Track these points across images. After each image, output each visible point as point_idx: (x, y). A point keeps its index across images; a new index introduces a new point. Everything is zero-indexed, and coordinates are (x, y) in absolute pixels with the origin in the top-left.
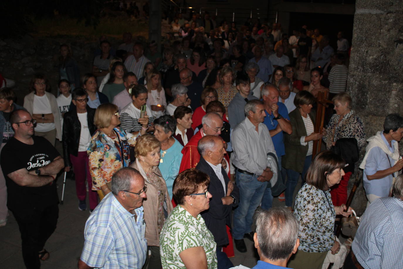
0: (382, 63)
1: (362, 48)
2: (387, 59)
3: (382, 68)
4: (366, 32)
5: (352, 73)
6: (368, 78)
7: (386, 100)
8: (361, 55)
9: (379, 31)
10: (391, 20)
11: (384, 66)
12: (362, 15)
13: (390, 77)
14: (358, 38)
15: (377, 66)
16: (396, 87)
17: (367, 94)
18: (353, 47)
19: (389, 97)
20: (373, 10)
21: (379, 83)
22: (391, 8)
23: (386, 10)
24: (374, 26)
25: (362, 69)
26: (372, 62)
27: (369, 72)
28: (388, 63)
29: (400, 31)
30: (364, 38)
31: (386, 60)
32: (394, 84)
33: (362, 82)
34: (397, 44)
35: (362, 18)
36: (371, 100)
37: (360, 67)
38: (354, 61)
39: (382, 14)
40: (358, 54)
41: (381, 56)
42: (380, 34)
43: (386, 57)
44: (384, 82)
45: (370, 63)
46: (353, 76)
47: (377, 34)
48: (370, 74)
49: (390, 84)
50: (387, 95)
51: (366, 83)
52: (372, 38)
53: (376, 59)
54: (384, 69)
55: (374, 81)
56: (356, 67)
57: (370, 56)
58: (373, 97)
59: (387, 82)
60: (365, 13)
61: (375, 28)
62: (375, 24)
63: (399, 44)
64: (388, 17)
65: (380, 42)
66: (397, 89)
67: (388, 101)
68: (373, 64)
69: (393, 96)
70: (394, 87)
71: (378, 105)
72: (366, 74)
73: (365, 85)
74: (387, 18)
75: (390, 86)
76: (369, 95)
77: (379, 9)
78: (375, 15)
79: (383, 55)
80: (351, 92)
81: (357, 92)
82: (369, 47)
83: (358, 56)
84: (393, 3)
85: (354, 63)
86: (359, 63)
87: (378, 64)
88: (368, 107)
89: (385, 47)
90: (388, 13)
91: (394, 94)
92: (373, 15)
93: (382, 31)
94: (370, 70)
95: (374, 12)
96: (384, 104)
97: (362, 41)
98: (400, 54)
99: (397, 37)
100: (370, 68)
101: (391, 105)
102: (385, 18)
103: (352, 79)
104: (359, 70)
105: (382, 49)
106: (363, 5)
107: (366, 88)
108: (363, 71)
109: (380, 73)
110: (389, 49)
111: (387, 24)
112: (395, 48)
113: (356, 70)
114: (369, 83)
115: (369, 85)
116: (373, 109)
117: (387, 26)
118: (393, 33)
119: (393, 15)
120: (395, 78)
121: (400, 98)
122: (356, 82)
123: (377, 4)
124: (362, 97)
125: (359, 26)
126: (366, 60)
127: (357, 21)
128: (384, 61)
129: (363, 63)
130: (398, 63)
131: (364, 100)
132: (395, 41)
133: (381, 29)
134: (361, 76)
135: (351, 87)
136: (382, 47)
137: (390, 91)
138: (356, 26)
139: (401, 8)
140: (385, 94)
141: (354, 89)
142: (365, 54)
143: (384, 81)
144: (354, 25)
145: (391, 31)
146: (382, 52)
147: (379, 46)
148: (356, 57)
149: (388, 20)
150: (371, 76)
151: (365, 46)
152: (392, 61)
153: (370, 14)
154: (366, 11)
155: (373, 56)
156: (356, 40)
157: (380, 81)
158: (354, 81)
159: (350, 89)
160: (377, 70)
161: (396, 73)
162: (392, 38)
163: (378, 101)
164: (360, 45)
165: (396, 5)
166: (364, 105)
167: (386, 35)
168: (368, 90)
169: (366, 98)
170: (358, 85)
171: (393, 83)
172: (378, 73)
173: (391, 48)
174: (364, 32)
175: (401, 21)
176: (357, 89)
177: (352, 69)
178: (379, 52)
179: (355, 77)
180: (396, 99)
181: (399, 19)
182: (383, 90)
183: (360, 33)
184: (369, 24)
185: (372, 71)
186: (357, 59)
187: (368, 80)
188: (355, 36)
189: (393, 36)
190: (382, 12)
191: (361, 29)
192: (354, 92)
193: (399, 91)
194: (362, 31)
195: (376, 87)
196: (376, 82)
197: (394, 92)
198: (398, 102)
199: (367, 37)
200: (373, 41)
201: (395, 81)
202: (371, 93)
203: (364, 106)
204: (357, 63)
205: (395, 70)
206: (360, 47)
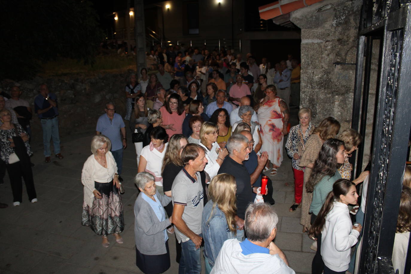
0: (325, 81)
1: (309, 70)
2: (330, 78)
3: (326, 85)
4: (311, 57)
5: (303, 90)
6: (316, 93)
7: (331, 109)
8: (309, 75)
9: (321, 56)
10: (330, 47)
11: (327, 83)
12: (307, 44)
13: (333, 91)
14: (305, 62)
15: (322, 83)
16: (338, 99)
17: (316, 105)
18: (302, 69)
19: (333, 107)
20: (315, 40)
21: (325, 96)
22: (328, 38)
23: (324, 39)
24: (316, 52)
25: (311, 86)
26: (318, 81)
27: (316, 89)
28: (330, 81)
29: (336, 55)
30: (310, 62)
31: (328, 78)
32: (337, 97)
33: (311, 96)
34: (336, 66)
35: (307, 47)
36: (319, 110)
37: (309, 85)
38: (304, 80)
39: (322, 43)
40: (307, 75)
41: (324, 75)
42: (322, 58)
43: (328, 76)
44: (328, 96)
45: (317, 82)
46: (304, 92)
47: (320, 59)
48: (317, 90)
49: (333, 96)
50: (331, 105)
51: (315, 97)
52: (316, 62)
53: (320, 78)
54: (327, 85)
55: (321, 95)
56: (306, 85)
57: (316, 76)
58: (321, 107)
59: (331, 95)
60: (309, 42)
61: (317, 54)
62: (317, 51)
63: (337, 65)
64: (327, 44)
65: (323, 65)
66: (338, 100)
67: (333, 110)
68: (319, 82)
69: (336, 106)
70: (336, 99)
71: (326, 113)
72: (314, 90)
73: (314, 99)
74: (326, 46)
75: (333, 98)
76: (318, 106)
77: (319, 39)
78: (317, 43)
79: (326, 75)
80: (304, 105)
81: (308, 104)
82: (314, 69)
83: (306, 77)
84: (329, 34)
85: (304, 82)
86: (308, 82)
87: (322, 81)
88: (318, 116)
89: (327, 68)
90: (326, 42)
91: (337, 105)
92: (315, 44)
93: (323, 56)
94: (317, 86)
95: (316, 41)
96: (330, 113)
97: (308, 65)
98: (338, 73)
99: (335, 60)
100: (317, 85)
101: (335, 113)
102: (324, 46)
103: (304, 95)
104: (308, 87)
105: (324, 70)
106: (307, 37)
107: (315, 101)
108: (312, 88)
109: (325, 88)
110: (330, 69)
111: (326, 50)
112: (334, 68)
113: (306, 87)
114: (317, 97)
115: (317, 99)
116: (322, 117)
117: (326, 52)
118: (332, 57)
119: (330, 43)
120: (336, 91)
121: (341, 107)
122: (307, 97)
123: (318, 35)
124: (312, 109)
125: (305, 53)
126: (313, 79)
127: (303, 49)
128: (327, 79)
129: (311, 82)
130: (338, 80)
131: (314, 110)
132: (334, 63)
133: (322, 54)
134: (310, 92)
135: (303, 101)
136: (324, 68)
137: (333, 103)
138: (303, 53)
139: (335, 37)
140: (330, 105)
141: (306, 102)
142: (311, 75)
143: (329, 94)
144: (301, 52)
145: (330, 55)
146: (325, 72)
147: (322, 67)
148: (305, 77)
149: (327, 47)
150: (318, 91)
151: (312, 68)
152: (333, 79)
153: (313, 43)
154: (310, 41)
155: (318, 76)
156: (304, 64)
157: (325, 95)
158: (306, 97)
159: (303, 102)
160: (322, 86)
161: (337, 88)
162: (331, 61)
163: (325, 110)
164: (307, 68)
165: (332, 36)
166: (314, 114)
167: (327, 59)
168: (317, 102)
169: (316, 109)
170: (308, 99)
171: (335, 96)
172: (323, 88)
173: (331, 68)
174: (310, 57)
175: (337, 47)
176: (308, 103)
177: (303, 87)
178: (322, 72)
179: (305, 93)
180: (339, 109)
181: (335, 46)
182: (328, 102)
183: (306, 58)
184: (313, 51)
185: (319, 87)
186: (306, 79)
187: (316, 95)
188: (303, 61)
189: (332, 59)
190: (322, 41)
191: (307, 55)
192: (306, 105)
193: (340, 102)
194: (308, 57)
195: (322, 100)
196: (322, 96)
197: (337, 103)
198: (340, 110)
199: (312, 61)
200: (317, 64)
201: (337, 94)
202: (319, 105)
203: (314, 116)
204: (306, 82)
205: (336, 85)
206: (307, 69)
